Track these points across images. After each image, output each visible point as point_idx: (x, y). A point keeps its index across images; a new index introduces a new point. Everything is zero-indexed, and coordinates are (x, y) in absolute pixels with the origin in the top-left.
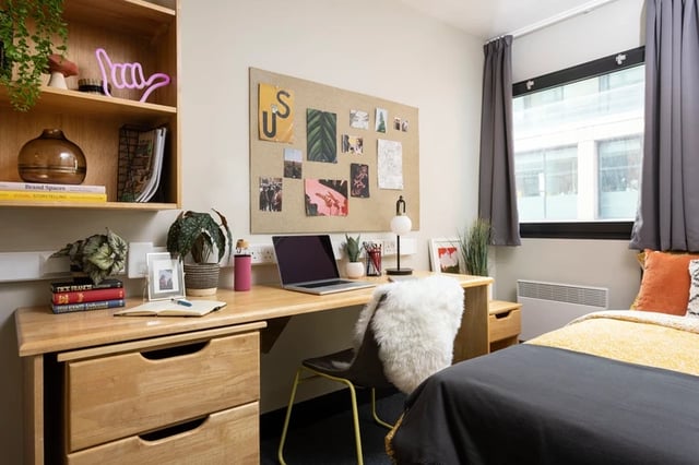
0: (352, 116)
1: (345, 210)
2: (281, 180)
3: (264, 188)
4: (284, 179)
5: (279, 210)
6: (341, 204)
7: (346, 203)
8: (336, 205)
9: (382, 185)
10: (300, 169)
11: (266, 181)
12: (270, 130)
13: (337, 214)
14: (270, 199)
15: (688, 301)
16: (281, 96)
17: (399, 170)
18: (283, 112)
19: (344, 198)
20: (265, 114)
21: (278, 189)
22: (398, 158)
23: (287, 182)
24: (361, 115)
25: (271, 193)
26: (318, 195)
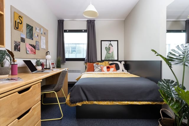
0: (36, 28)
1: (35, 53)
2: (20, 42)
3: (16, 44)
4: (21, 42)
5: (20, 51)
6: (34, 51)
7: (35, 51)
8: (33, 51)
9: (42, 47)
10: (25, 40)
11: (16, 42)
12: (17, 27)
13: (33, 54)
14: (17, 48)
15: (94, 70)
16: (20, 17)
17: (45, 45)
18: (20, 22)
19: (34, 50)
20: (16, 21)
21: (19, 45)
22: (45, 41)
23: (21, 43)
24: (38, 29)
25: (17, 46)
26: (29, 48)
